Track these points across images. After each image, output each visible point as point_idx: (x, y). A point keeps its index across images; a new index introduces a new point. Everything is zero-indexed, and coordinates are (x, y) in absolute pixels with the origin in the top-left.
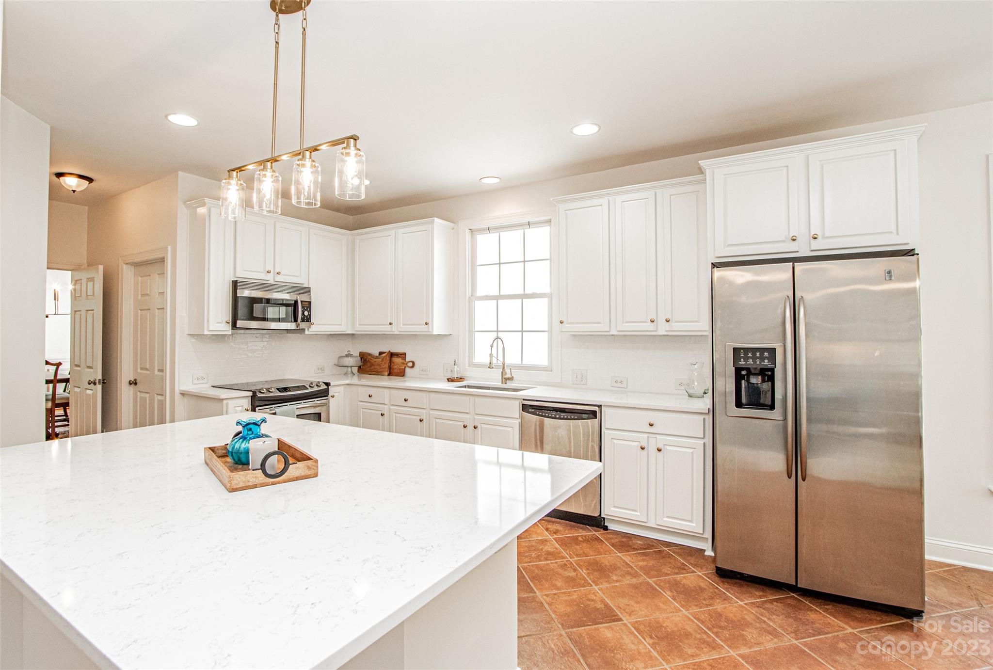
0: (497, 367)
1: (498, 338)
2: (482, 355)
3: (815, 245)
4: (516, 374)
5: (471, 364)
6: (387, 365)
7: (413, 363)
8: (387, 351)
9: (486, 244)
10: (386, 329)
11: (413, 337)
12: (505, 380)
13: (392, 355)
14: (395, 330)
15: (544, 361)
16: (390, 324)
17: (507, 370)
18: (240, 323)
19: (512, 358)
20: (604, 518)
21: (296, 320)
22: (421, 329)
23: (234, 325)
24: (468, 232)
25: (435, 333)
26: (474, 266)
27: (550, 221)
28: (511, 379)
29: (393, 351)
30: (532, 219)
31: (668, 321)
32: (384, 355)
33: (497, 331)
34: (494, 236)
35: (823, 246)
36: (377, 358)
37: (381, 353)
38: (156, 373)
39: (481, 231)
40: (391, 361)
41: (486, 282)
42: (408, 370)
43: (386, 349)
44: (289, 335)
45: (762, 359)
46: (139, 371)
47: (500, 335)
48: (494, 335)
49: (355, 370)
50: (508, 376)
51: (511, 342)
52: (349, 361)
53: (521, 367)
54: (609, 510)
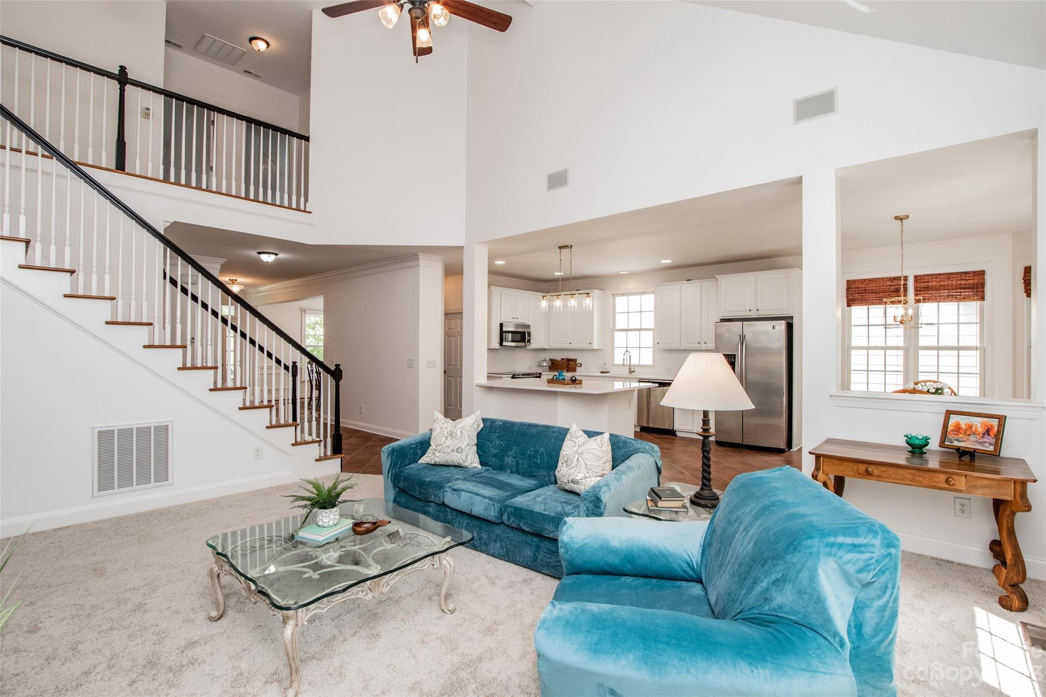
0: (627, 365)
1: (627, 351)
2: (618, 360)
3: (758, 313)
4: (636, 369)
5: (613, 364)
6: (566, 366)
7: (581, 364)
8: (566, 358)
9: (621, 302)
10: (567, 346)
11: (582, 350)
12: (631, 372)
13: (569, 360)
14: (573, 347)
15: (651, 363)
16: (570, 343)
17: (632, 367)
18: (504, 343)
19: (634, 362)
20: (675, 431)
21: (524, 342)
22: (587, 346)
23: (501, 344)
24: (611, 295)
25: (595, 348)
26: (614, 313)
27: (654, 292)
28: (634, 372)
29: (569, 358)
30: (645, 291)
31: (705, 343)
32: (564, 360)
33: (627, 348)
34: (625, 298)
35: (762, 314)
36: (560, 361)
37: (562, 359)
38: (459, 366)
39: (618, 295)
40: (568, 364)
41: (621, 322)
42: (577, 368)
43: (565, 357)
44: (517, 349)
45: (731, 358)
46: (447, 366)
47: (628, 349)
48: (625, 349)
49: (547, 368)
50: (632, 370)
51: (634, 353)
52: (545, 364)
53: (639, 366)
54: (677, 427)
